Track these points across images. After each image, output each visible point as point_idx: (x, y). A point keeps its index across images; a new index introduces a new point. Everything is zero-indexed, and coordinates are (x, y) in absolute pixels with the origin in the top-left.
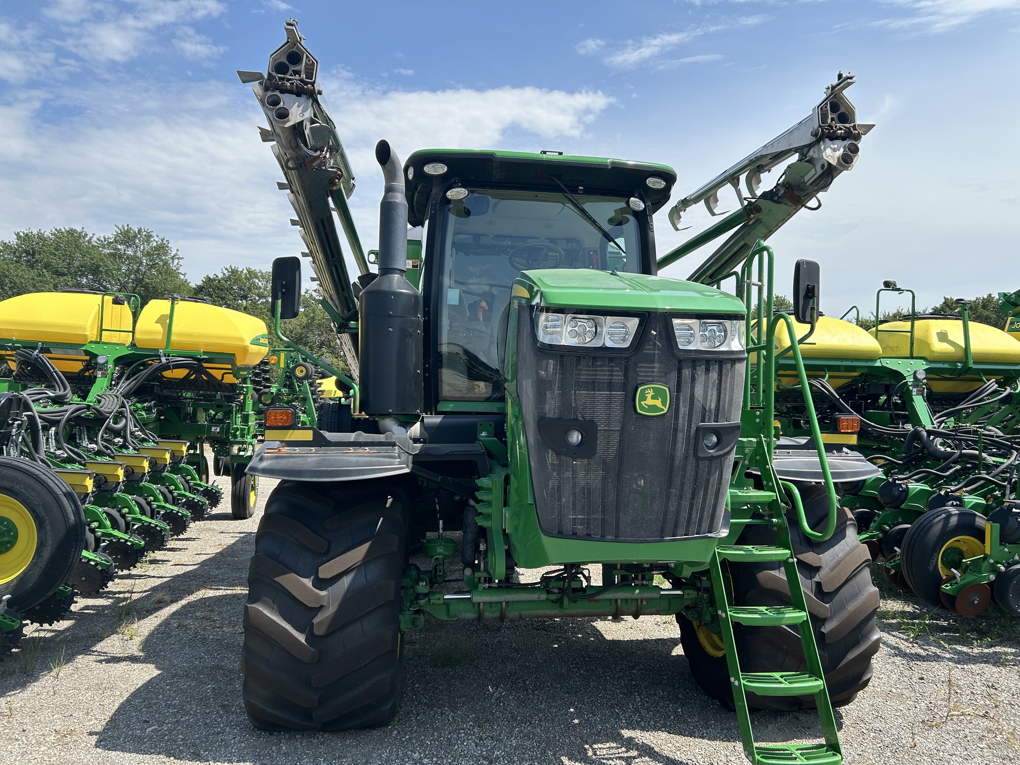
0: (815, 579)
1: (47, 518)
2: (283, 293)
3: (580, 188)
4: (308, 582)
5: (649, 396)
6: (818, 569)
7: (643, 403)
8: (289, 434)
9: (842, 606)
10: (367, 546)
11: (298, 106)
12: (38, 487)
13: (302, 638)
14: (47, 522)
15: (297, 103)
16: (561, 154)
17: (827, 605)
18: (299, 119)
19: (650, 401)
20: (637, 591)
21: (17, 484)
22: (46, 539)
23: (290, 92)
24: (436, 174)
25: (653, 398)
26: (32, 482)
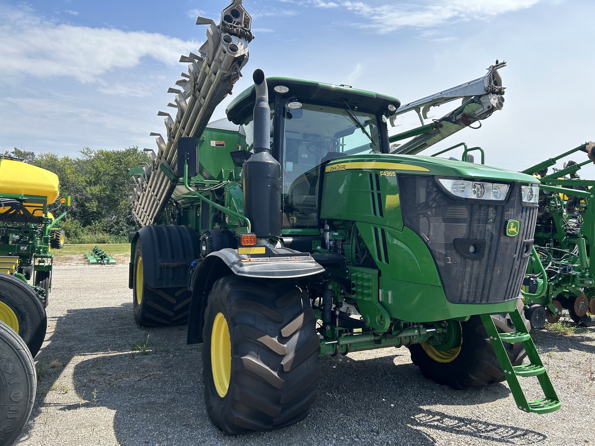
1: (27, 313)
2: (188, 160)
3: (356, 107)
4: (275, 339)
5: (512, 226)
7: (509, 230)
8: (252, 250)
11: (241, 45)
12: (19, 291)
13: (275, 374)
14: (27, 316)
15: (240, 43)
16: (351, 87)
18: (243, 53)
19: (512, 229)
20: (416, 331)
22: (26, 328)
23: (236, 35)
24: (281, 92)
25: (513, 227)
26: (15, 288)
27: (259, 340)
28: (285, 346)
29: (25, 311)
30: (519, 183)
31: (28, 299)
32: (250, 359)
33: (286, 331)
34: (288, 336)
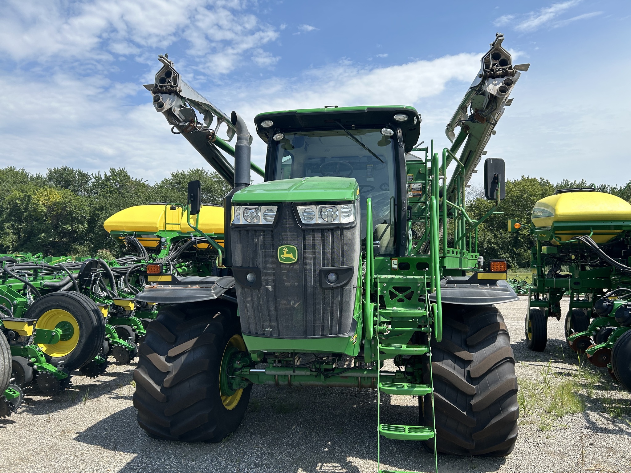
0: (467, 369)
2: (192, 201)
3: (353, 126)
4: (163, 358)
5: (285, 252)
6: (470, 362)
7: (282, 256)
8: (160, 278)
9: (486, 388)
10: (195, 340)
11: (169, 100)
12: (79, 307)
13: (158, 389)
14: (83, 325)
15: (169, 98)
16: (336, 107)
17: (474, 387)
18: (169, 107)
19: (286, 255)
20: (365, 372)
21: (70, 305)
22: (83, 333)
23: (166, 93)
24: (268, 127)
25: (287, 253)
26: (76, 304)
27: (148, 356)
28: (170, 365)
29: (82, 321)
30: (288, 203)
31: (84, 313)
32: (140, 372)
33: (172, 353)
34: (173, 356)
